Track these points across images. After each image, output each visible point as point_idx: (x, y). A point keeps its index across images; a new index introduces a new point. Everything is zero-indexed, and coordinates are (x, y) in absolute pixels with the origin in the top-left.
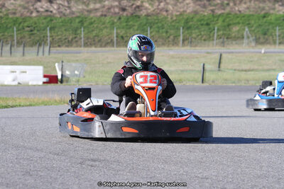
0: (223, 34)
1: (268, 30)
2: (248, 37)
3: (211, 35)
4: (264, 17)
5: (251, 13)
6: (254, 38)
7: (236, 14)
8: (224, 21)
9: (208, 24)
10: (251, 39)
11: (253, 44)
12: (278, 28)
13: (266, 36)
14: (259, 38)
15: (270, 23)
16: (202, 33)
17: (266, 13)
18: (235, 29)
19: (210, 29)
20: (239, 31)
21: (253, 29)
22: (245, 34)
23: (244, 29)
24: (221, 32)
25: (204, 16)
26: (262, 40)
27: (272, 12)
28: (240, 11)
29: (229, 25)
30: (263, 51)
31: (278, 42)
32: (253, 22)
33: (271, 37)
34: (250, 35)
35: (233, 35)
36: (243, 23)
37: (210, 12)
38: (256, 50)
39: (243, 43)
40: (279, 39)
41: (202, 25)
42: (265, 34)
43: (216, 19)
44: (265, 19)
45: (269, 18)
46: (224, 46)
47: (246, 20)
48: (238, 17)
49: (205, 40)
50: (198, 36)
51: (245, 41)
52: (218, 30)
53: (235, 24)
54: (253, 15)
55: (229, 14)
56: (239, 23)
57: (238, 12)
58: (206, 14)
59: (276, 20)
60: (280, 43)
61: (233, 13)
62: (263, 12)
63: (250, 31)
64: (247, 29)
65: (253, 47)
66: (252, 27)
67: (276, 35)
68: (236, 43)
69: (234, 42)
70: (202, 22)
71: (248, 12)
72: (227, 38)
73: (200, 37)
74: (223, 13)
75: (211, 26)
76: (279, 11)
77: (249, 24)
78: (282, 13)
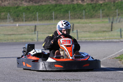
1: (19, 14)
4: (17, 8)
5: (10, 6)
6: (12, 18)
7: (3, 7)
10: (11, 19)
11: (12, 21)
12: (24, 13)
13: (18, 18)
14: (15, 19)
15: (20, 11)
17: (18, 6)
18: (3, 14)
20: (5, 15)
21: (11, 14)
22: (8, 16)
23: (7, 14)
26: (16, 20)
27: (21, 5)
28: (5, 5)
30: (17, 25)
31: (24, 20)
32: (11, 10)
33: (21, 18)
34: (10, 17)
35: (2, 17)
36: (6, 11)
38: (14, 24)
39: (7, 21)
40: (25, 19)
42: (18, 16)
44: (17, 9)
45: (20, 8)
47: (8, 10)
48: (4, 8)
51: (8, 20)
53: (2, 12)
56: (4, 11)
57: (4, 6)
59: (23, 9)
60: (25, 21)
61: (1, 6)
62: (16, 6)
63: (10, 15)
64: (9, 14)
65: (12, 23)
66: (11, 13)
67: (23, 17)
68: (4, 21)
69: (2, 21)
76: (24, 5)
77: (9, 11)
78: (25, 6)
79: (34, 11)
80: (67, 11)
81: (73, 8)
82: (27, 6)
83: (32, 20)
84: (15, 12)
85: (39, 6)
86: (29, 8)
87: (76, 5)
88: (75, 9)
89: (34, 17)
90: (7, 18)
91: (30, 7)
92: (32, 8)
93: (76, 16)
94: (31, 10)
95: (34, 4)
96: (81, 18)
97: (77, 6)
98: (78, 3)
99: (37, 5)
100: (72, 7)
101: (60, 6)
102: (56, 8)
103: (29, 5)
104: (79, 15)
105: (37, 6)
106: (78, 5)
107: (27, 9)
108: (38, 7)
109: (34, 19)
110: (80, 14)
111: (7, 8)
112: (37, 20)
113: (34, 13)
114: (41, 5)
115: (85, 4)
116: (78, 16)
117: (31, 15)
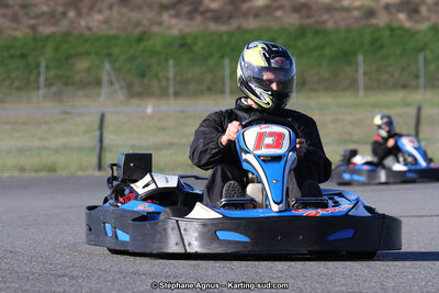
0: (58, 77)
1: (149, 66)
2: (111, 83)
3: (33, 77)
4: (140, 40)
5: (112, 32)
6: (123, 83)
7: (82, 35)
8: (57, 49)
9: (23, 56)
10: (117, 86)
11: (121, 96)
12: (171, 63)
13: (146, 80)
14: (132, 83)
15: (154, 53)
16: (13, 75)
17: (144, 33)
18: (82, 65)
19: (28, 65)
20: (88, 70)
21: (118, 64)
23: (101, 67)
24: (52, 73)
25: (16, 39)
26: (137, 88)
27: (155, 29)
28: (89, 29)
29: (68, 57)
30: (149, 110)
31: (171, 90)
32: (116, 51)
33: (155, 83)
34: (114, 78)
35: (77, 78)
36: (97, 53)
37: (27, 30)
39: (99, 95)
40: (174, 86)
41: (12, 57)
42: (143, 75)
43: (40, 45)
44: (142, 46)
45: (151, 41)
46: (60, 102)
47: (102, 47)
48: (86, 41)
49: (19, 89)
50: (4, 80)
51: (105, 90)
52: (47, 68)
53: (81, 55)
54: (116, 37)
55: (67, 34)
56: (88, 53)
57: (86, 31)
58: (18, 34)
59: (166, 45)
60: (176, 94)
61: (76, 33)
62: (138, 31)
63: (114, 68)
64: (107, 66)
66: (116, 60)
67: (167, 79)
69: (80, 93)
70: (12, 51)
71: (106, 31)
72: (66, 84)
73: (7, 82)
74: (54, 33)
75: (31, 60)
76: (170, 27)
77: (109, 55)
78: (175, 32)
79: (211, 55)
80: (347, 57)
81: (372, 43)
82: (180, 31)
83: (202, 93)
84: (132, 59)
85: (231, 34)
86: (189, 41)
87: (388, 33)
88: (382, 47)
89: (208, 77)
90: (98, 83)
91: (195, 39)
92: (201, 43)
93: (384, 77)
94: (197, 48)
95: (212, 26)
96: (405, 87)
97: (391, 36)
98: (395, 25)
99: (223, 28)
100: (367, 39)
101: (317, 33)
102: (300, 43)
103: (188, 30)
104: (397, 74)
105: (221, 35)
106: (392, 30)
107: (182, 46)
108: (225, 38)
109: (210, 89)
110: (403, 70)
111: (98, 39)
112: (222, 92)
113: (211, 62)
114: (239, 28)
115: (424, 26)
116: (392, 76)
117: (198, 70)
